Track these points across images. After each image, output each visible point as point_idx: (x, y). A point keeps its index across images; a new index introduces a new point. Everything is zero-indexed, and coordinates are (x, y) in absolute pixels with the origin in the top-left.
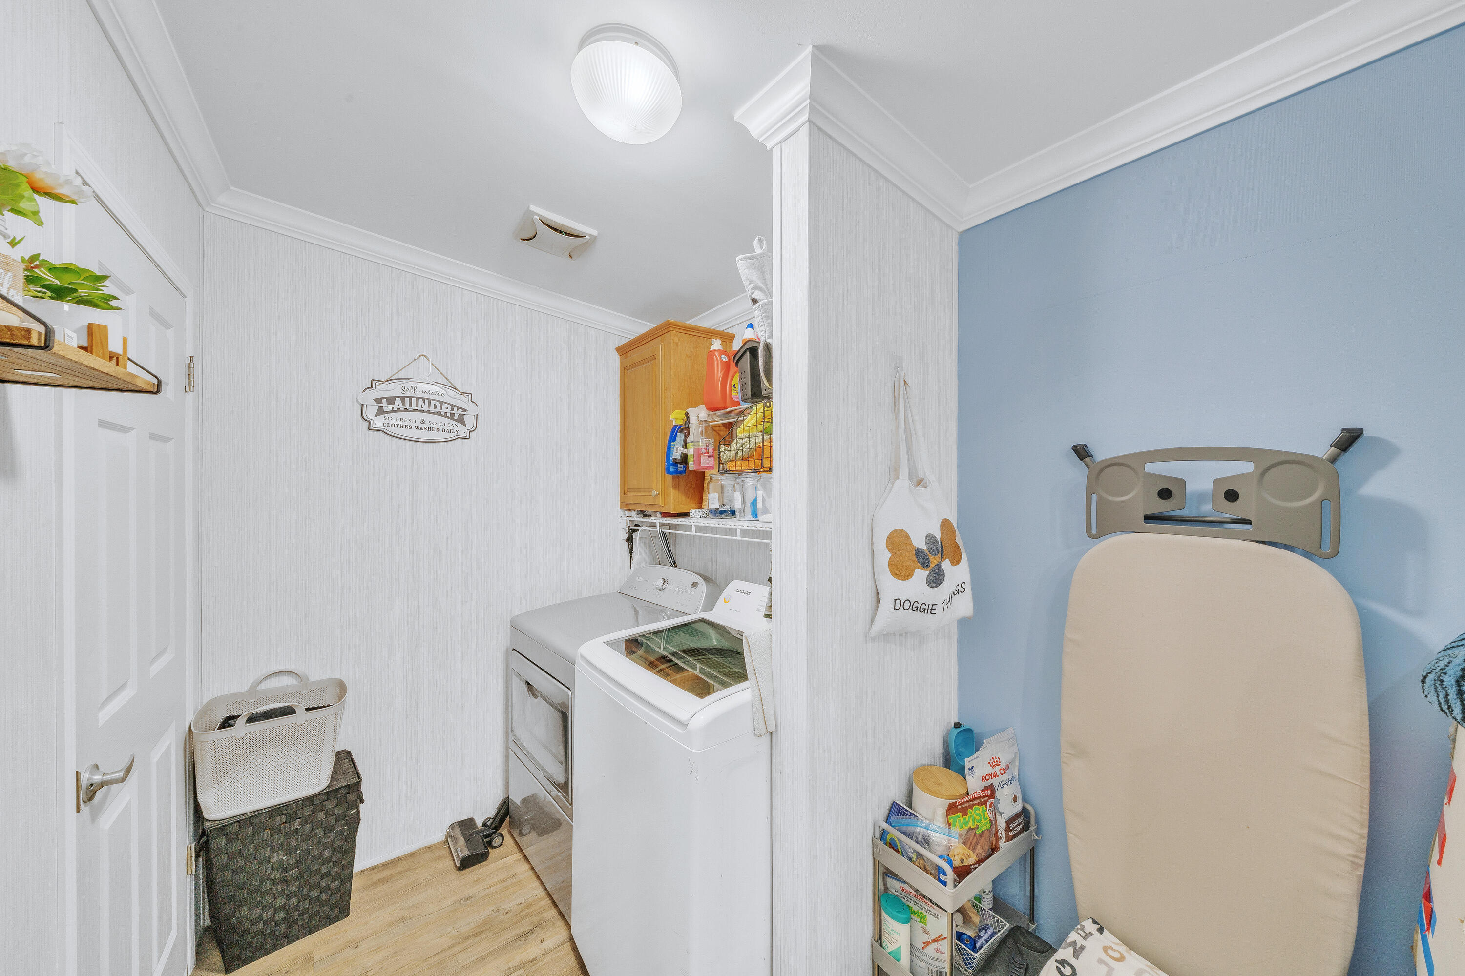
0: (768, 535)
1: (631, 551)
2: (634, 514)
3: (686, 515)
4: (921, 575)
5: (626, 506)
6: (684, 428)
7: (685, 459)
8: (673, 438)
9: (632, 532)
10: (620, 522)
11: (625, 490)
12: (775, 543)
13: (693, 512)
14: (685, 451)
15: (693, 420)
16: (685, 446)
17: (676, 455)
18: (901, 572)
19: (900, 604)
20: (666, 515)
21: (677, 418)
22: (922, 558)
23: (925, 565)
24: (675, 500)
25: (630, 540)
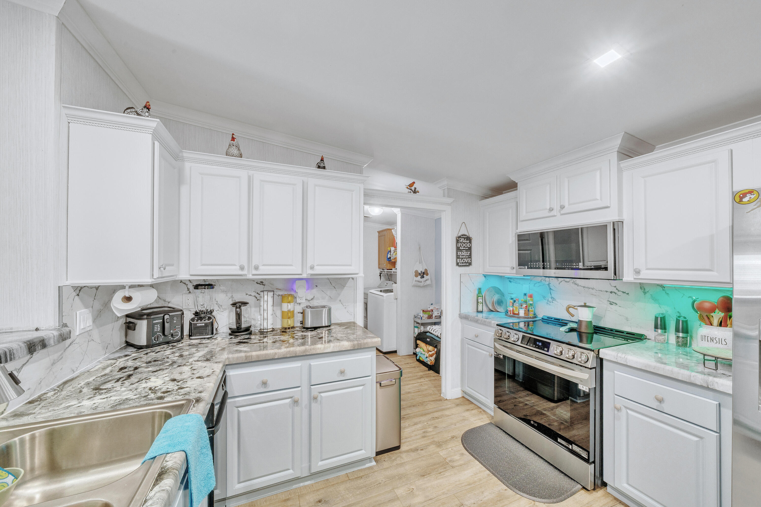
0: (396, 272)
1: (381, 278)
2: (381, 269)
3: (392, 269)
4: (419, 277)
5: (379, 268)
6: (390, 251)
7: (390, 258)
8: (388, 253)
9: (381, 274)
10: (378, 272)
11: (379, 264)
12: (397, 273)
13: (393, 269)
14: (390, 256)
15: (392, 250)
16: (390, 255)
17: (389, 257)
18: (416, 276)
19: (416, 281)
20: (387, 269)
21: (389, 249)
22: (420, 274)
23: (420, 275)
24: (389, 266)
25: (380, 275)
